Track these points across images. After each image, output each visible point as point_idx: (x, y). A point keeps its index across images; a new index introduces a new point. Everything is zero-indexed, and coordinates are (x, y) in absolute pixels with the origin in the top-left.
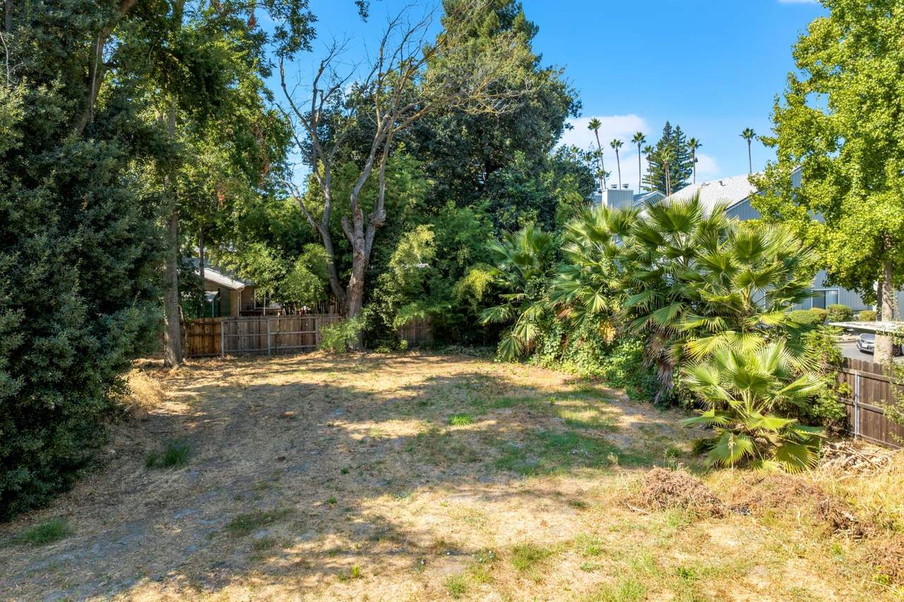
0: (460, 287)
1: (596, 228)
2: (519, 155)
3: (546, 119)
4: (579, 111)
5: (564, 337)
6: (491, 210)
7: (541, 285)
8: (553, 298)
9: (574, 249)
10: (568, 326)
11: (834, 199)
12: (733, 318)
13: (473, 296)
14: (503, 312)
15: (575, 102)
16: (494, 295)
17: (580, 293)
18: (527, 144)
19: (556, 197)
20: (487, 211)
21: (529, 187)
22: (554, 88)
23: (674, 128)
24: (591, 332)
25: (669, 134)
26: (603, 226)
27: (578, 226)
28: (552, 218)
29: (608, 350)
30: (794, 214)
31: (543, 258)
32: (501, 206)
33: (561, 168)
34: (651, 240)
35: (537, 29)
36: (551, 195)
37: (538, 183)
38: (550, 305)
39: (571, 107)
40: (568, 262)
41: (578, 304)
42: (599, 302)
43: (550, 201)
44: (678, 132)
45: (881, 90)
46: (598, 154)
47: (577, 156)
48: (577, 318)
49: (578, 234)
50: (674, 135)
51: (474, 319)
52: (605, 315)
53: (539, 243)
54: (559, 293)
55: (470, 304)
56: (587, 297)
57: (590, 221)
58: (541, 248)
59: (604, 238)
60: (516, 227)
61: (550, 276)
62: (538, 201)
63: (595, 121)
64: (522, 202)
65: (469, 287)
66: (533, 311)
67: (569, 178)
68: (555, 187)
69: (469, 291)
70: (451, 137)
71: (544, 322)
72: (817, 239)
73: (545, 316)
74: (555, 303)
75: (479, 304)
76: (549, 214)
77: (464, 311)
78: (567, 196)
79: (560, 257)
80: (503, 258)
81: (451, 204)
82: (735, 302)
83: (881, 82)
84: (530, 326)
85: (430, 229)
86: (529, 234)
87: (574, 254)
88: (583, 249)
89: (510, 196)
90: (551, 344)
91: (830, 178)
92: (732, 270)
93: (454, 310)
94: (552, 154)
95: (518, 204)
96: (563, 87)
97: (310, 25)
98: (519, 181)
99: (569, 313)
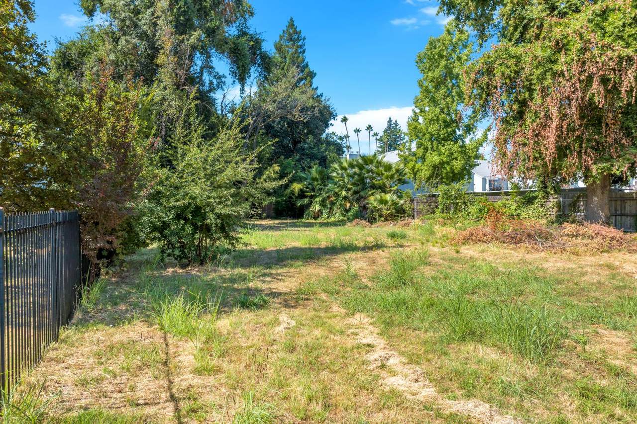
0: (288, 191)
1: (343, 166)
2: (311, 137)
3: (322, 121)
4: (336, 118)
5: (331, 209)
6: (299, 160)
7: (321, 189)
8: (326, 193)
9: (334, 174)
10: (333, 204)
11: (423, 154)
12: (383, 189)
13: (294, 195)
14: (306, 201)
15: (334, 113)
16: (302, 195)
17: (337, 190)
18: (314, 132)
19: (326, 156)
20: (297, 161)
21: (315, 151)
22: (325, 107)
23: (394, 121)
24: (341, 205)
25: (391, 125)
26: (345, 165)
27: (336, 166)
28: (325, 164)
29: (347, 211)
30: (412, 160)
31: (322, 179)
32: (303, 159)
33: (329, 143)
34: (361, 168)
35: (315, 74)
36: (324, 154)
37: (319, 149)
38: (325, 195)
39: (332, 115)
40: (332, 180)
41: (337, 195)
42: (344, 193)
43: (324, 157)
44: (396, 124)
45: (435, 118)
46: (347, 136)
47: (335, 138)
48: (335, 200)
49: (336, 169)
50: (394, 125)
51: (294, 205)
52: (345, 198)
53: (321, 173)
54: (329, 191)
55: (292, 198)
56: (339, 191)
57: (340, 164)
58: (321, 175)
59: (345, 169)
60: (310, 167)
61: (325, 186)
62: (319, 157)
63: (345, 117)
64: (312, 157)
65: (292, 191)
66: (318, 199)
67: (332, 148)
68: (326, 151)
69: (292, 193)
70: (281, 129)
71: (323, 203)
72: (418, 169)
73: (323, 201)
74: (327, 195)
75: (296, 197)
76: (324, 162)
77: (290, 201)
78: (330, 155)
79: (329, 178)
80: (306, 179)
81: (283, 157)
82: (384, 185)
83: (435, 115)
84: (317, 205)
85: (278, 166)
86: (316, 170)
87: (335, 177)
88: (338, 174)
89: (307, 155)
90: (325, 212)
91: (423, 147)
92: (383, 174)
93: (285, 201)
94: (324, 136)
95: (310, 158)
96: (329, 107)
97: (223, 79)
98: (310, 148)
99: (333, 199)
